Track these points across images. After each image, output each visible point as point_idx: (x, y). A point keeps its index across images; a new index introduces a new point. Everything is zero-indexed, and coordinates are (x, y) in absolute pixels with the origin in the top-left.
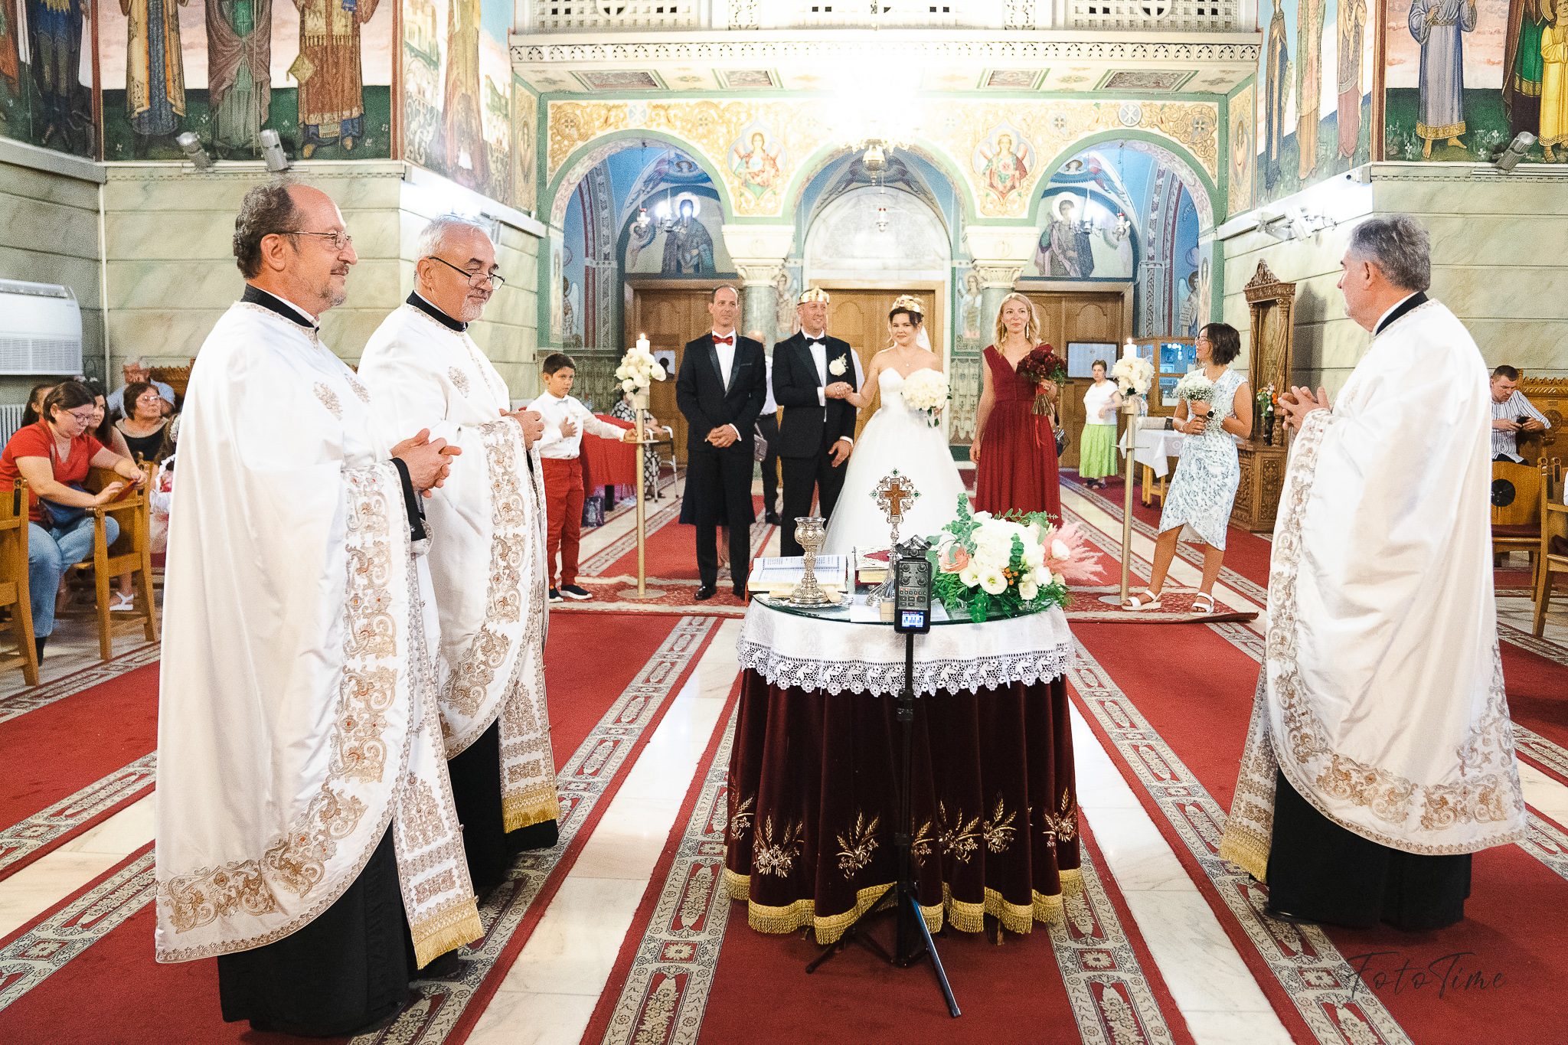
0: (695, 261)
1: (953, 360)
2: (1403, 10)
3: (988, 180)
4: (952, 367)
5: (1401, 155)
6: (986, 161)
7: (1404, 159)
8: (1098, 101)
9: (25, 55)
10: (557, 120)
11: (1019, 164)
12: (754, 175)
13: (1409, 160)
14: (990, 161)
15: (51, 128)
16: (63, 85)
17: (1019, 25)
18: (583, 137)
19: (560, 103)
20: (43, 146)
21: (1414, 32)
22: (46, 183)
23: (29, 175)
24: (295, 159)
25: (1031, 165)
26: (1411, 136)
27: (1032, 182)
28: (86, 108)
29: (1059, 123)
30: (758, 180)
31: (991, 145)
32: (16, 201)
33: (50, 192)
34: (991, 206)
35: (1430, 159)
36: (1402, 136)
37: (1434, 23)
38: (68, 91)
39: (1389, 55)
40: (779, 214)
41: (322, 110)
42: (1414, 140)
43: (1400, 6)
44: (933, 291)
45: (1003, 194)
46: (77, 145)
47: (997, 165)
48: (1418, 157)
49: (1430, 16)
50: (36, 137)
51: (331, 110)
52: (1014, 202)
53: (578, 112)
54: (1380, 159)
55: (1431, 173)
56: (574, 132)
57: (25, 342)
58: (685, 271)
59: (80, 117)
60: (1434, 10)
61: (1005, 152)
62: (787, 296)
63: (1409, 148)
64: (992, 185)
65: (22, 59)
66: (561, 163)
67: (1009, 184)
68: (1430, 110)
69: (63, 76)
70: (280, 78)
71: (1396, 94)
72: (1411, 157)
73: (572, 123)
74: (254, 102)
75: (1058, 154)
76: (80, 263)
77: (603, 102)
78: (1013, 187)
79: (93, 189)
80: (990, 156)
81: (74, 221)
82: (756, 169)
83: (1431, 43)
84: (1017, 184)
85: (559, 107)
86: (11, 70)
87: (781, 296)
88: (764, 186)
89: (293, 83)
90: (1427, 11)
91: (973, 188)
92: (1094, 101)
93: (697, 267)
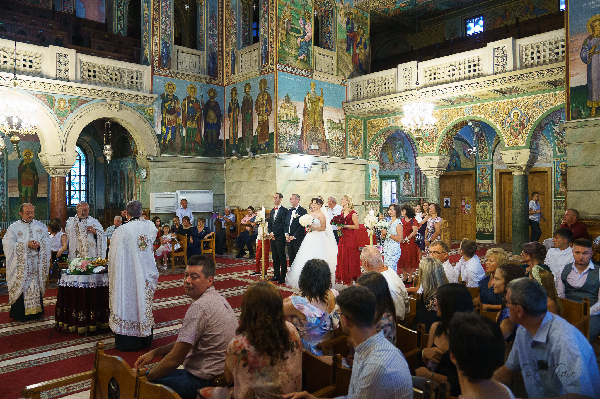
0: (454, 164)
1: (555, 201)
2: (577, 51)
3: (509, 132)
4: (555, 204)
5: (579, 116)
6: (508, 124)
7: (581, 118)
8: (556, 92)
9: (203, 136)
10: (369, 126)
11: (522, 124)
12: (427, 138)
13: (584, 118)
14: (510, 123)
15: (210, 152)
16: (214, 141)
17: (501, 71)
18: (377, 130)
19: (370, 120)
20: (208, 156)
21: (584, 60)
22: (208, 165)
23: (203, 164)
24: (257, 154)
25: (527, 124)
26: (584, 107)
27: (528, 131)
28: (221, 145)
29: (539, 104)
30: (428, 140)
31: (510, 117)
32: (199, 171)
33: (209, 167)
34: (511, 142)
35: (595, 117)
36: (579, 107)
37: (594, 53)
38: (216, 142)
39: (571, 72)
40: (435, 152)
41: (262, 141)
42: (586, 108)
43: (576, 49)
44: (546, 172)
45: (515, 137)
46: (219, 154)
47: (513, 125)
48: (589, 116)
49: (592, 51)
50: (206, 154)
51: (263, 141)
52: (520, 139)
53: (375, 123)
54: (568, 120)
55: (595, 123)
56: (374, 129)
57: (195, 204)
58: (451, 168)
59: (219, 147)
60: (593, 48)
61: (516, 120)
62: (486, 176)
63: (583, 113)
64: (511, 133)
65: (202, 137)
66: (371, 140)
67: (518, 132)
68: (594, 94)
69: (214, 138)
70: (255, 133)
71: (576, 89)
72: (585, 116)
73: (373, 126)
74: (250, 140)
75: (539, 117)
76: (218, 184)
77: (382, 118)
78: (520, 133)
79: (223, 165)
80: (510, 122)
81: (217, 173)
82: (427, 136)
83: (593, 63)
84: (522, 132)
85: (370, 122)
86: (199, 140)
87: (484, 176)
88: (430, 142)
89: (257, 134)
90: (590, 49)
91: (504, 135)
92: (554, 93)
93: (455, 167)
